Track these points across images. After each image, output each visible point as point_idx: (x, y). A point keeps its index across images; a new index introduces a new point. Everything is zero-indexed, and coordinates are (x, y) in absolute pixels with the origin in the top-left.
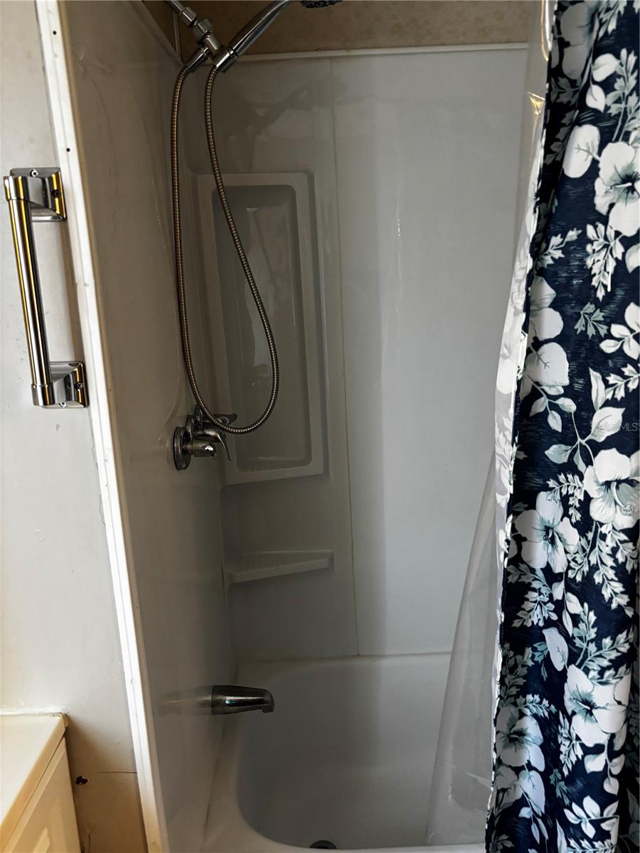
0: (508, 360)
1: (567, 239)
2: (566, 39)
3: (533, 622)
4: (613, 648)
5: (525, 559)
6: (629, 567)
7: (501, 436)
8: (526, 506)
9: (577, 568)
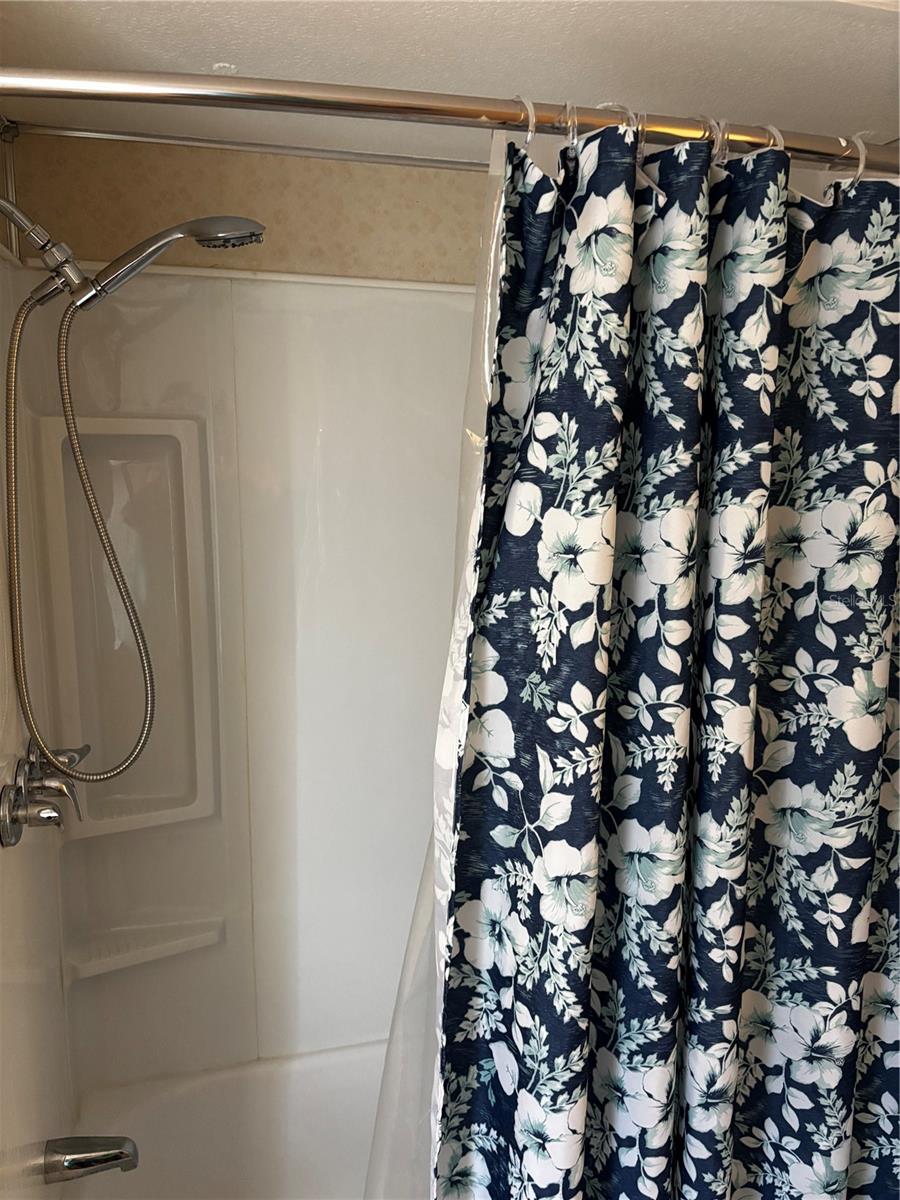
0: (447, 730)
1: (510, 600)
2: (508, 374)
3: (478, 1034)
4: (566, 1068)
5: (468, 959)
6: (581, 974)
7: (441, 821)
8: (469, 895)
9: (527, 974)
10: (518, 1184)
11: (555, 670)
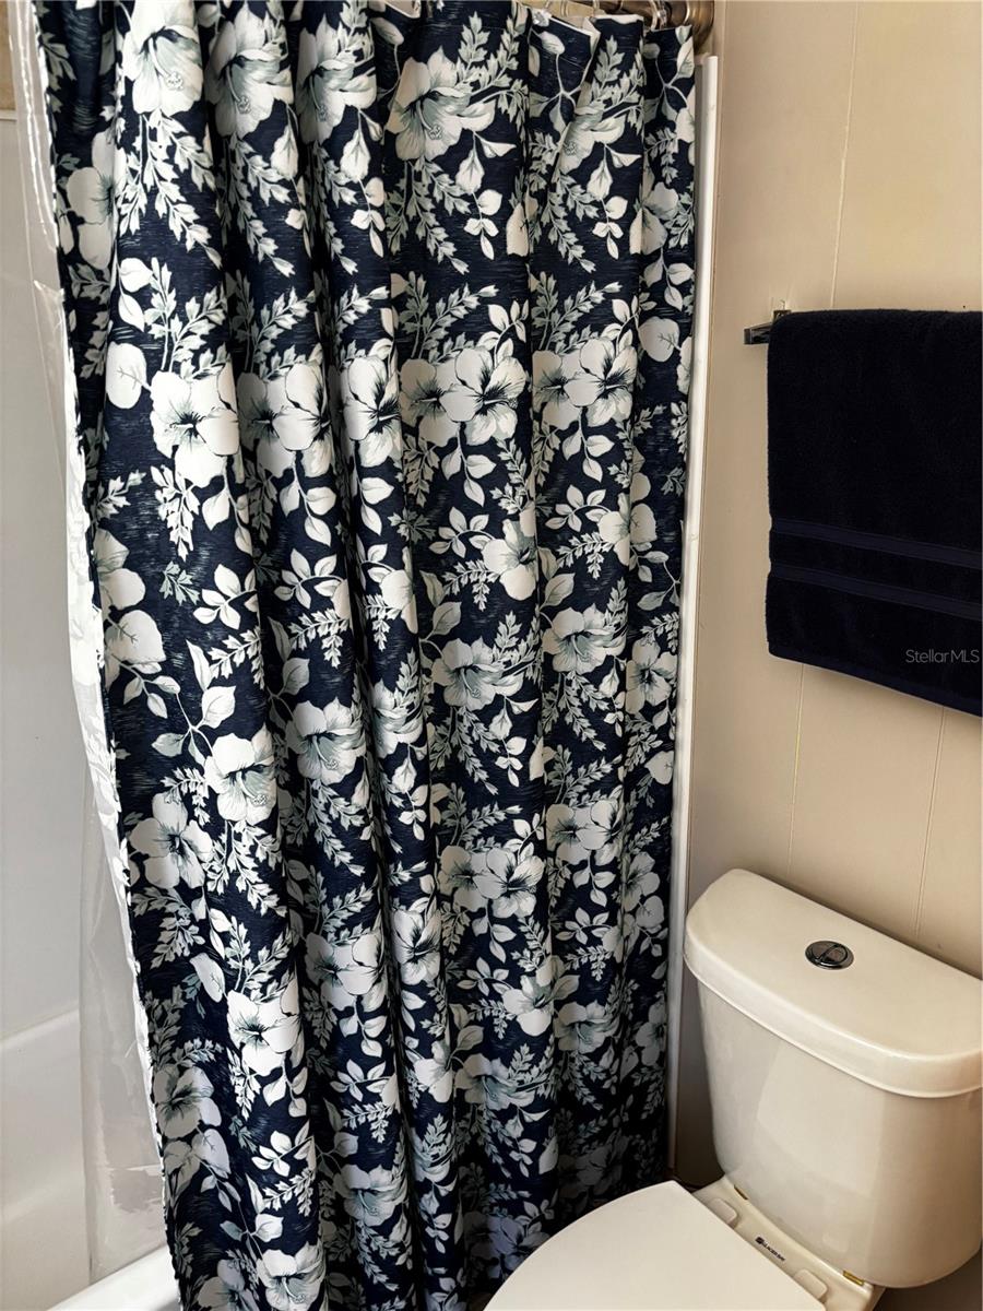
0: (81, 642)
1: (129, 484)
2: (79, 214)
3: (176, 954)
4: (271, 958)
5: (151, 881)
6: (272, 864)
7: (92, 741)
8: (140, 815)
9: (216, 879)
10: (241, 1081)
11: (193, 556)
